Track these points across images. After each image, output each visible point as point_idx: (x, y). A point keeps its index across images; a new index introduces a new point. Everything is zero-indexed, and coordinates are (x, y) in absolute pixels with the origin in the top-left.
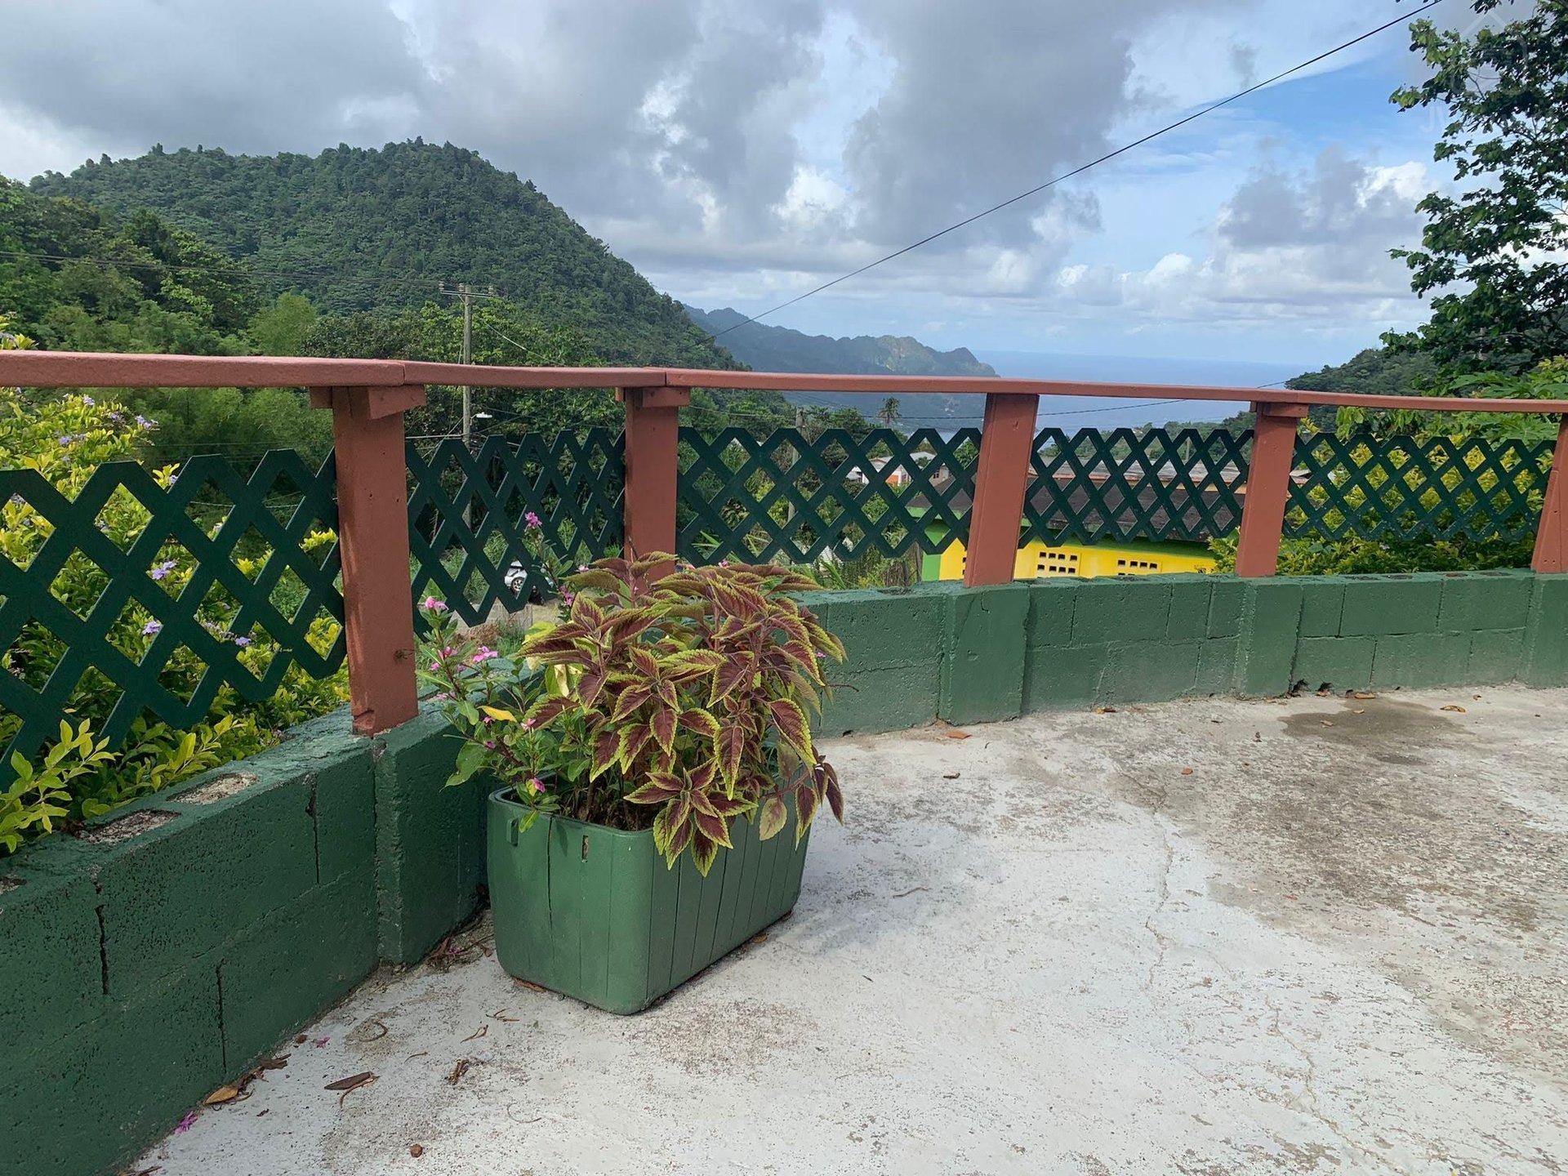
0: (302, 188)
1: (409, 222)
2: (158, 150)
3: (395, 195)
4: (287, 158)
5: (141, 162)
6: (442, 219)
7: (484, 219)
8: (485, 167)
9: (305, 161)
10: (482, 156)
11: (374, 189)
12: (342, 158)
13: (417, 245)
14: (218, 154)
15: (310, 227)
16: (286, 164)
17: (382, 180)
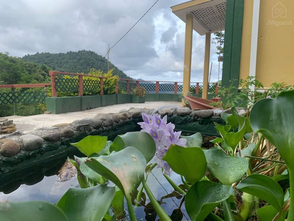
0: (63, 59)
1: (82, 64)
2: (38, 53)
3: (80, 60)
4: (60, 54)
5: (35, 55)
6: (88, 64)
7: (96, 64)
8: (96, 54)
9: (64, 54)
10: (96, 53)
11: (76, 59)
12: (70, 53)
13: (84, 69)
14: (48, 53)
15: (64, 65)
16: (60, 55)
17: (77, 57)
